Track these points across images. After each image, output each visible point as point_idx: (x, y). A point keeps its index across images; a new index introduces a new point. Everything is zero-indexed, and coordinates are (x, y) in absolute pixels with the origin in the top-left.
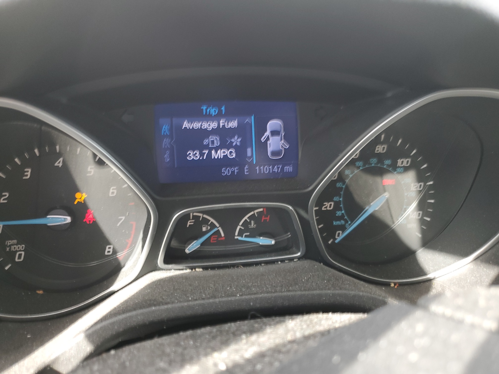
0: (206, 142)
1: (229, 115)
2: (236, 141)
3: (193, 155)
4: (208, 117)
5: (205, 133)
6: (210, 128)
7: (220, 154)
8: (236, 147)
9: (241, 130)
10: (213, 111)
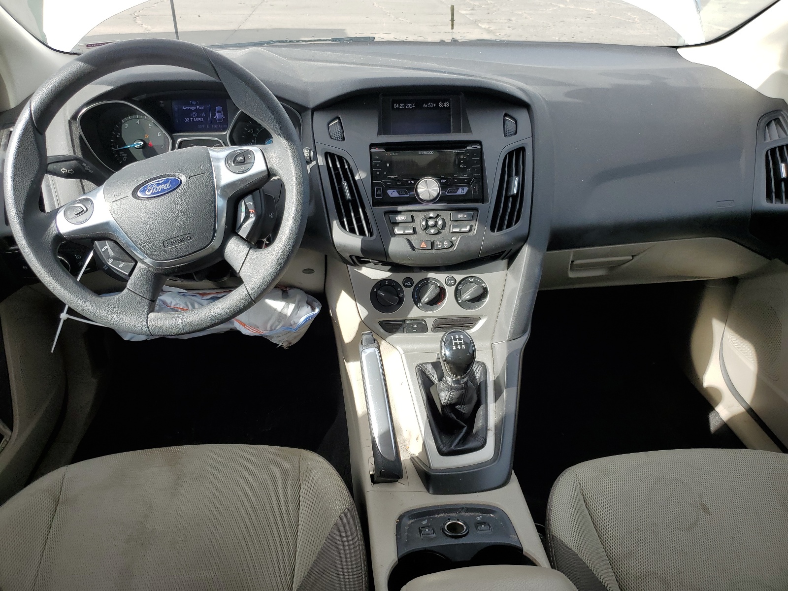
0: (191, 115)
1: (201, 105)
2: (203, 114)
3: (187, 120)
4: (192, 105)
5: (191, 111)
6: (193, 109)
7: (197, 120)
8: (203, 117)
9: (205, 110)
10: (194, 103)
